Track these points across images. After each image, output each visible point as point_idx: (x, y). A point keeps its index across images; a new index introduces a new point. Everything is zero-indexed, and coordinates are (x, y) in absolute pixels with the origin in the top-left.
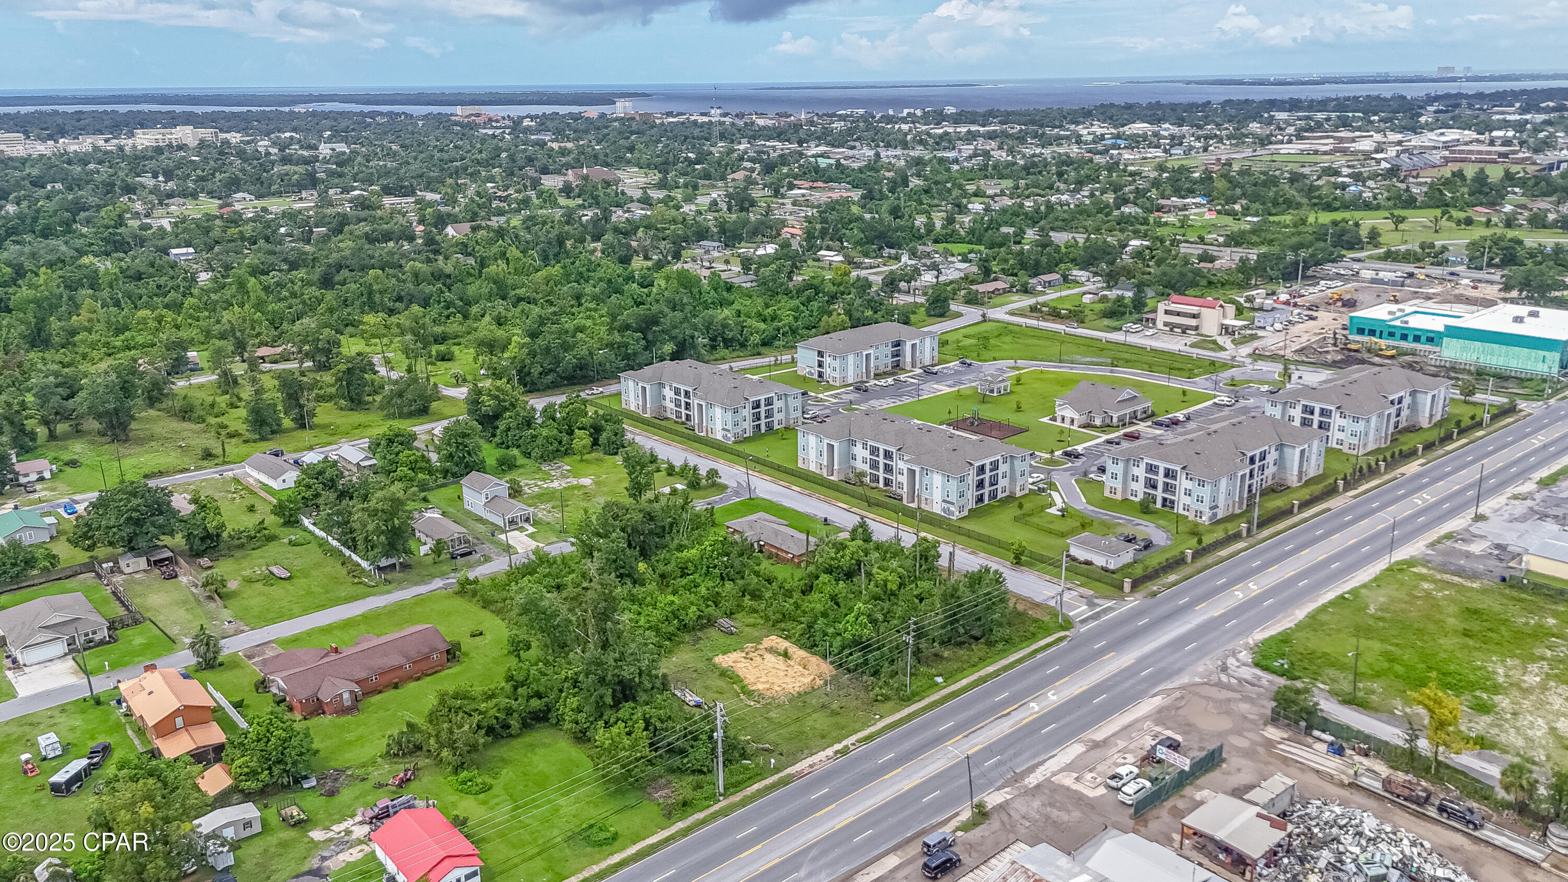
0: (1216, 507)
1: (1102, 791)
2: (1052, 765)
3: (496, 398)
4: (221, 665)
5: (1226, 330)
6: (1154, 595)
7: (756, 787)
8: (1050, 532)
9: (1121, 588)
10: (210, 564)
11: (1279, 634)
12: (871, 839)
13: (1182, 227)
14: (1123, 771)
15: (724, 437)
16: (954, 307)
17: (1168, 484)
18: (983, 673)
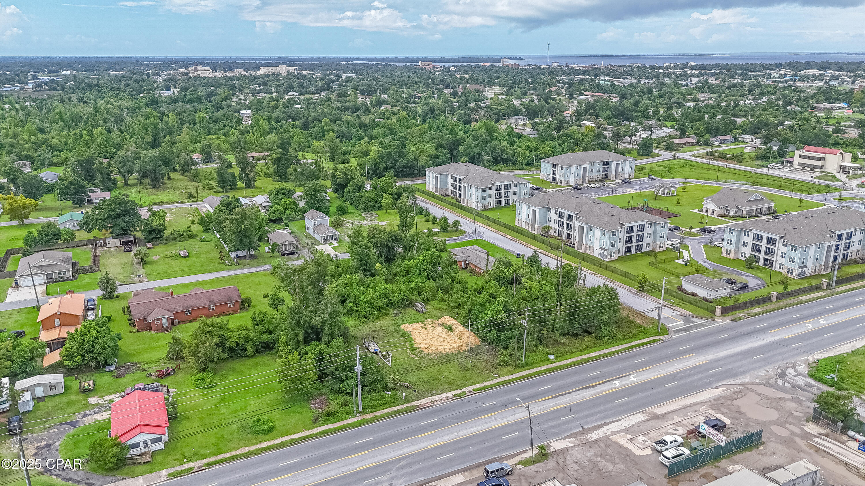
0: (805, 267)
1: (649, 451)
2: (614, 427)
3: (345, 174)
4: (117, 297)
5: (843, 169)
6: (739, 319)
7: (387, 410)
8: (673, 274)
9: (714, 313)
10: (152, 246)
11: (837, 356)
12: (451, 460)
13: (828, 118)
14: (668, 438)
15: (477, 206)
16: (655, 151)
17: (769, 248)
18: (586, 356)
